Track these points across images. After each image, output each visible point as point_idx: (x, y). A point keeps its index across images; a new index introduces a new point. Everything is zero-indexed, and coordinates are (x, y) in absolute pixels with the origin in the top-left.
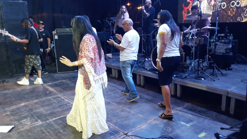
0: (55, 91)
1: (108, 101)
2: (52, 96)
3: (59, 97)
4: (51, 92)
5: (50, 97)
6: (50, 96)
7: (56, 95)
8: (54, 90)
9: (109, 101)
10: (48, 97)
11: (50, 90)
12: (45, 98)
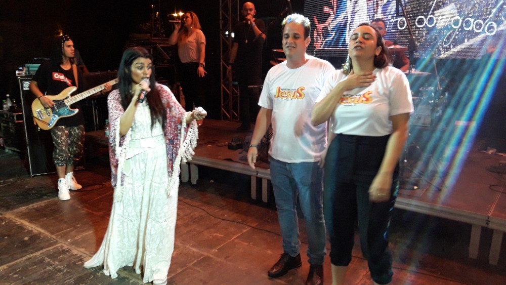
0: (47, 233)
1: (202, 255)
2: (42, 249)
3: (64, 252)
4: (35, 238)
5: (38, 253)
6: (37, 251)
7: (55, 246)
8: (42, 231)
9: (206, 254)
10: (32, 253)
11: (30, 229)
12: (24, 258)
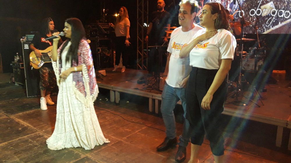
4: (25, 129)
5: (26, 137)
7: (35, 133)
8: (29, 125)
10: (23, 136)
11: (23, 124)
12: (17, 139)
